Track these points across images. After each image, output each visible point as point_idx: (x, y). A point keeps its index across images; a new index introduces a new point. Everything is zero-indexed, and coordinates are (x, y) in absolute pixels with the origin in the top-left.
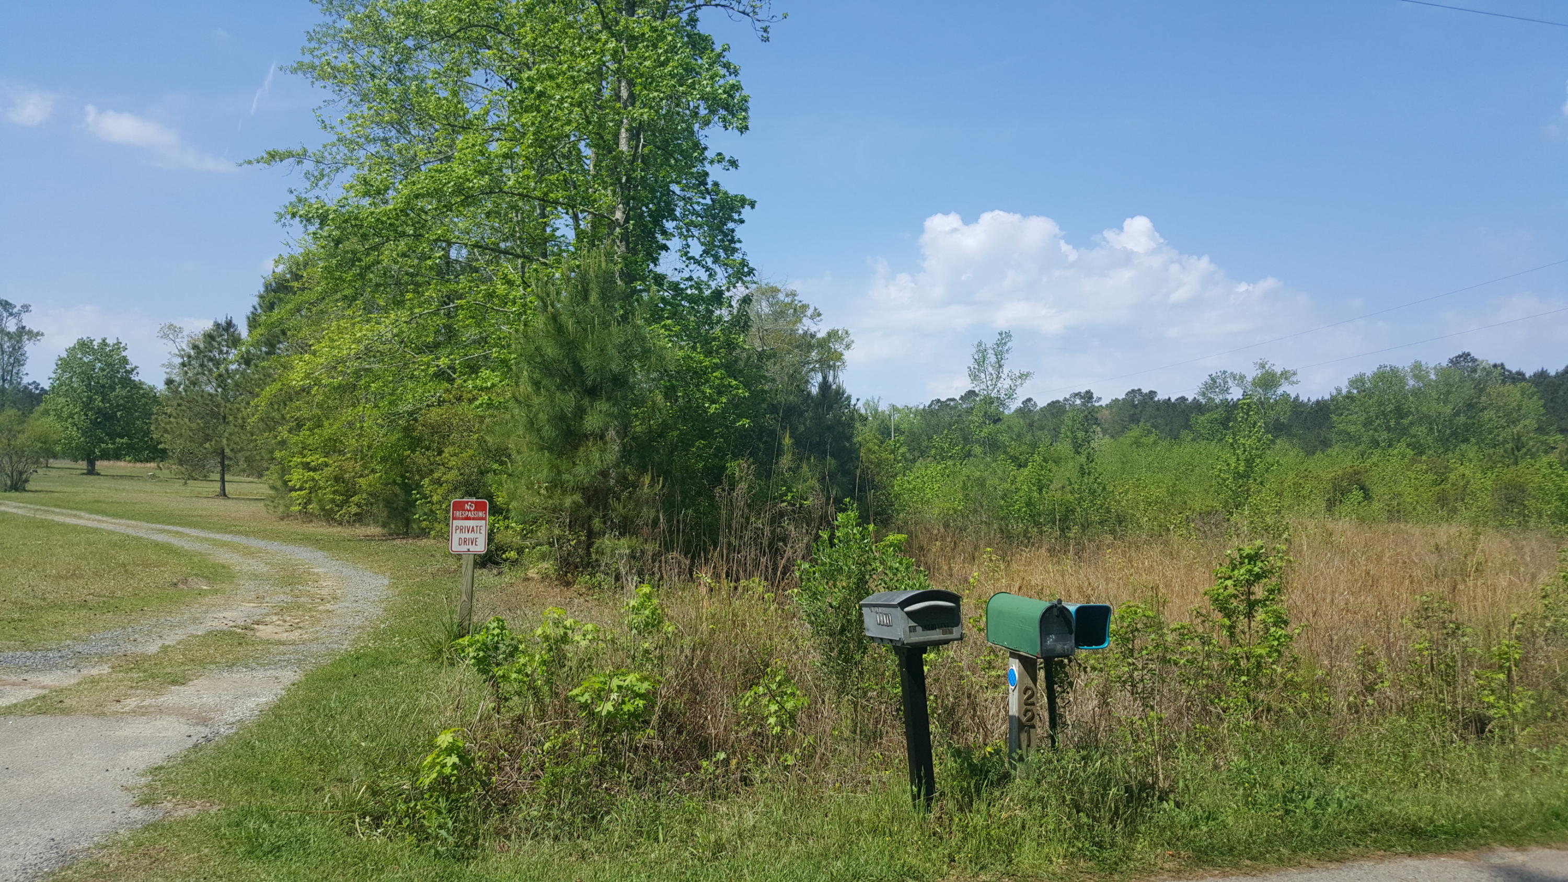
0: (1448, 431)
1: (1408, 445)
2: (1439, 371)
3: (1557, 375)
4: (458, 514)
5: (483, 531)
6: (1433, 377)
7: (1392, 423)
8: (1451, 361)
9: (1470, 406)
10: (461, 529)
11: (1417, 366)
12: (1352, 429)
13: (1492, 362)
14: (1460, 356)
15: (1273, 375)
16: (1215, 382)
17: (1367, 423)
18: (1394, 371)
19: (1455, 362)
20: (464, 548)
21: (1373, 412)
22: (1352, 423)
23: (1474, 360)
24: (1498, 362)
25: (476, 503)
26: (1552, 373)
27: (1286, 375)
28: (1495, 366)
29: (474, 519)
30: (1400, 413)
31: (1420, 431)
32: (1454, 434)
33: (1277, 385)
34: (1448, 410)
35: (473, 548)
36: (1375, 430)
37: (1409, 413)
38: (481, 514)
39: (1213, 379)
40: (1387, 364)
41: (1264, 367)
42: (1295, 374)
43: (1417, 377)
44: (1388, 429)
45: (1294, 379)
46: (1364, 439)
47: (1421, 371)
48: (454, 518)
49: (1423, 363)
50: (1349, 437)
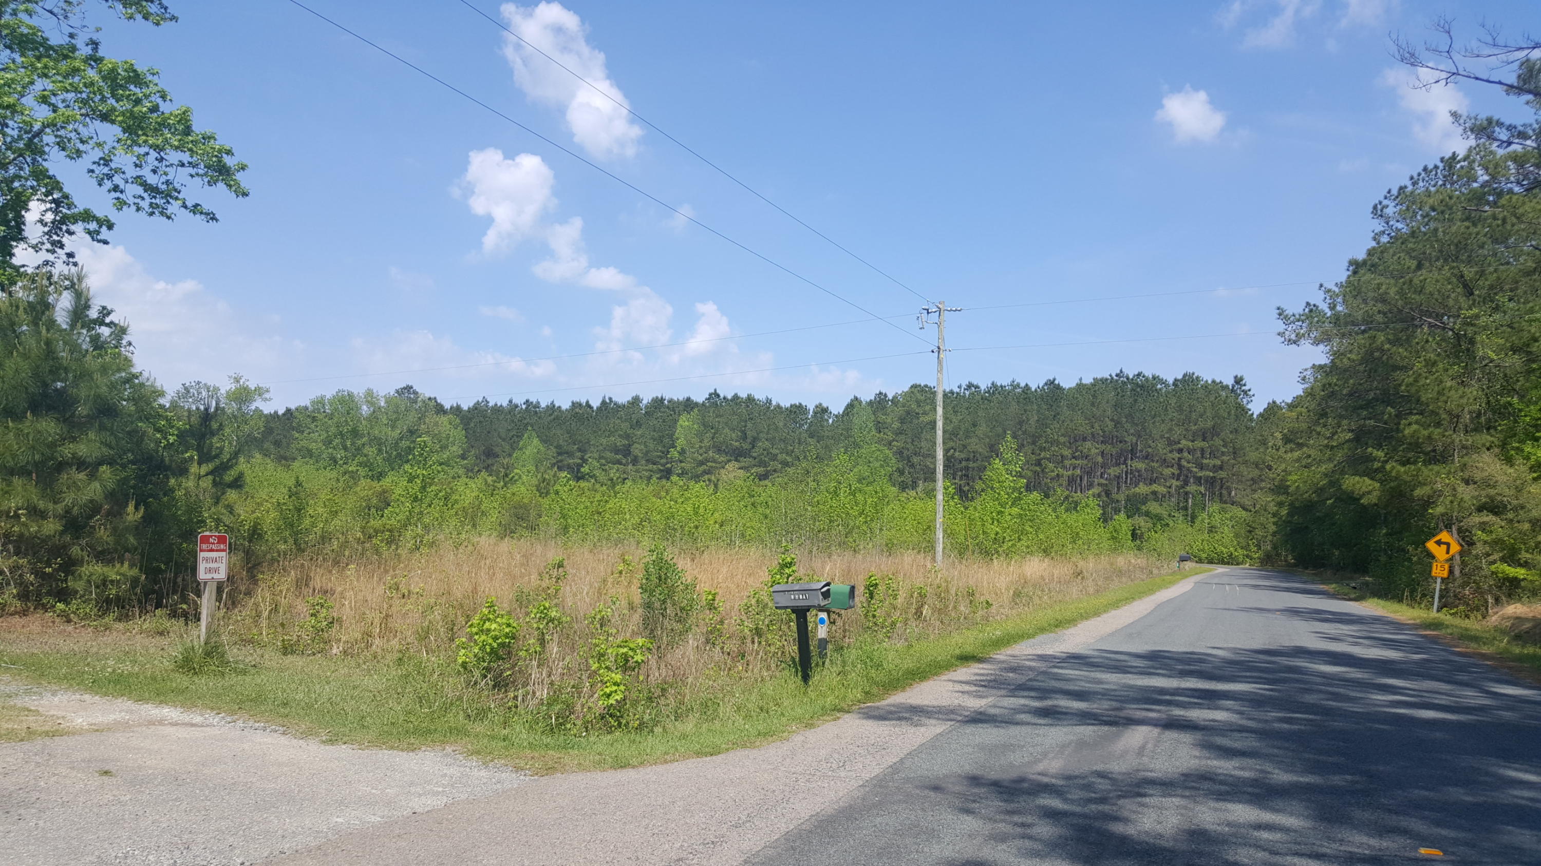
0: (395, 453)
1: (360, 464)
2: (389, 400)
3: (469, 410)
4: (204, 546)
5: (224, 561)
6: (382, 404)
7: (348, 443)
8: (397, 392)
9: (412, 432)
10: (207, 560)
11: (370, 393)
12: (313, 446)
13: (427, 396)
14: (405, 388)
15: (246, 389)
16: (188, 392)
17: (328, 442)
18: (350, 395)
19: (400, 392)
20: (209, 576)
21: (333, 430)
22: (314, 440)
23: (415, 393)
24: (432, 396)
25: (219, 537)
26: (465, 408)
27: (260, 391)
28: (430, 399)
29: (217, 551)
30: (355, 433)
31: (371, 451)
32: (399, 455)
33: (252, 400)
34: (396, 434)
35: (216, 576)
36: (334, 448)
37: (362, 436)
38: (222, 546)
39: (186, 389)
40: (345, 389)
41: (238, 381)
42: (268, 391)
43: (370, 403)
44: (345, 448)
45: (267, 396)
46: (324, 456)
47: (372, 397)
48: (201, 551)
49: (375, 391)
50: (309, 453)
